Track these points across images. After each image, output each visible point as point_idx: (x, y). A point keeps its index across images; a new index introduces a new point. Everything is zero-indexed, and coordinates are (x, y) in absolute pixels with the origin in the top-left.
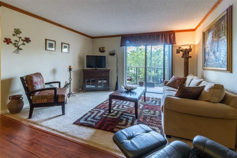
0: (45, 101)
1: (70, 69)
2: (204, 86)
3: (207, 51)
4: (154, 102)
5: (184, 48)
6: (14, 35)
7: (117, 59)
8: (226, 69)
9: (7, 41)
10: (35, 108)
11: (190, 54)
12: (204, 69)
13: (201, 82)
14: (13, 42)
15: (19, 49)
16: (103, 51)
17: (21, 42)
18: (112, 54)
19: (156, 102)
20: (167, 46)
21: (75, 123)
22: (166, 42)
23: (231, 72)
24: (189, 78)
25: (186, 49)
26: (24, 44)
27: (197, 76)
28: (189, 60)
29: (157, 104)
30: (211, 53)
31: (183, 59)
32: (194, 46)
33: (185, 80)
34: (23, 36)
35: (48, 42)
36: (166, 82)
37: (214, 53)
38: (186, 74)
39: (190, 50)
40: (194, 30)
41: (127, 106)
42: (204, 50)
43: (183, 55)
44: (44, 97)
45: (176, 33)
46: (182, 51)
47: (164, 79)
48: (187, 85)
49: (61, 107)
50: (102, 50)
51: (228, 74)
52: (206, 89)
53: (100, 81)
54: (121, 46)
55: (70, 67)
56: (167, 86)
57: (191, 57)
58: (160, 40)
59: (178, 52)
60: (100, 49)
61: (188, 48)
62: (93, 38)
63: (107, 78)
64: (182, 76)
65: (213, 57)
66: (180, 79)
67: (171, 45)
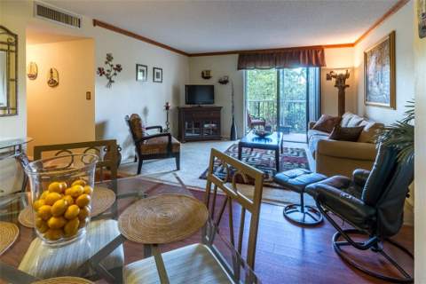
0: (156, 151)
1: (167, 108)
2: (364, 126)
3: (370, 79)
4: (295, 154)
5: (338, 73)
6: (106, 63)
7: (233, 89)
8: (388, 105)
9: (101, 72)
10: (144, 161)
11: (347, 81)
12: (367, 105)
13: (361, 122)
14: (106, 72)
15: (111, 81)
16: (208, 78)
17: (113, 72)
18: (224, 82)
19: (298, 153)
20: (312, 70)
21: (201, 178)
22: (310, 64)
23: (395, 109)
24: (346, 117)
25: (341, 75)
26: (115, 74)
27: (356, 113)
28: (346, 90)
29: (301, 156)
30: (375, 84)
31: (337, 89)
32: (353, 69)
33: (340, 120)
34: (114, 63)
35: (139, 68)
36: (312, 124)
37: (378, 84)
38: (342, 111)
39: (347, 76)
40: (352, 45)
41: (259, 158)
42: (366, 77)
43: (337, 82)
44: (154, 146)
45: (326, 50)
46: (335, 77)
47: (308, 120)
48: (343, 125)
49: (174, 159)
50: (206, 76)
51: (392, 111)
52: (366, 129)
53: (206, 126)
54: (239, 69)
55: (167, 104)
56: (315, 129)
57: (348, 86)
58: (301, 60)
59: (329, 78)
60: (203, 73)
61: (344, 72)
62: (190, 55)
63: (217, 120)
64: (336, 115)
65: (376, 89)
66: (333, 119)
67: (317, 68)
